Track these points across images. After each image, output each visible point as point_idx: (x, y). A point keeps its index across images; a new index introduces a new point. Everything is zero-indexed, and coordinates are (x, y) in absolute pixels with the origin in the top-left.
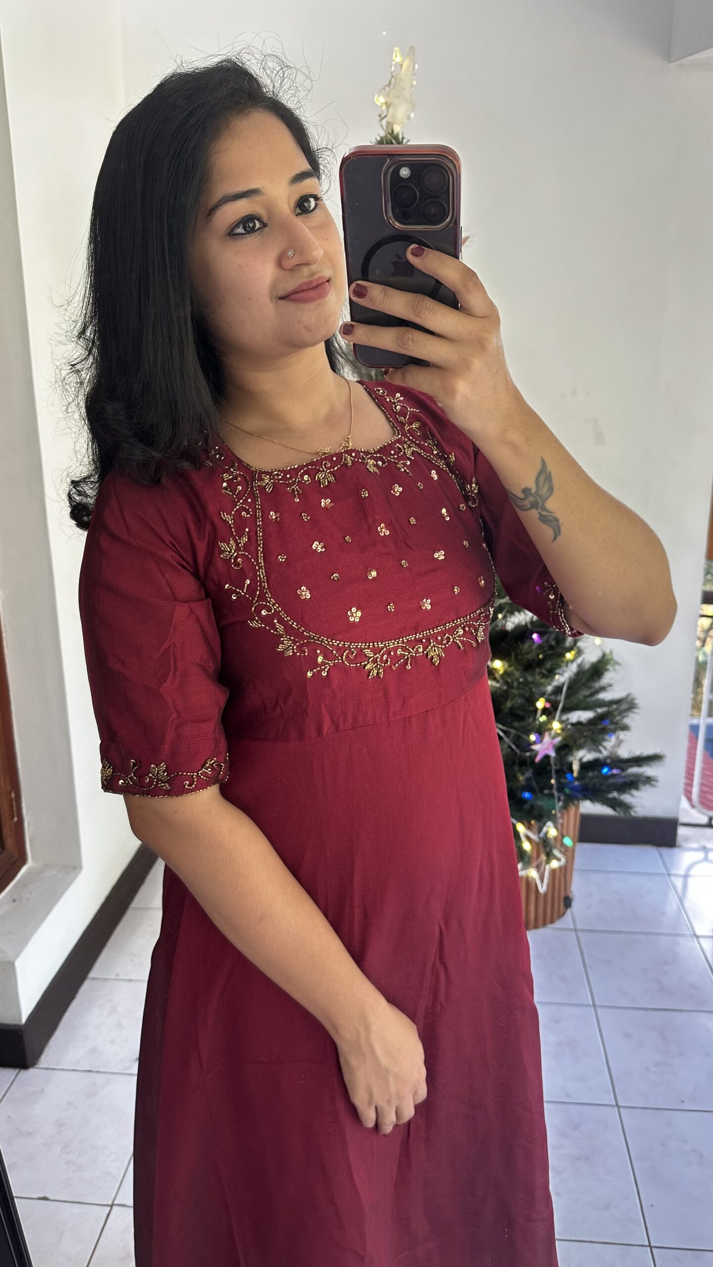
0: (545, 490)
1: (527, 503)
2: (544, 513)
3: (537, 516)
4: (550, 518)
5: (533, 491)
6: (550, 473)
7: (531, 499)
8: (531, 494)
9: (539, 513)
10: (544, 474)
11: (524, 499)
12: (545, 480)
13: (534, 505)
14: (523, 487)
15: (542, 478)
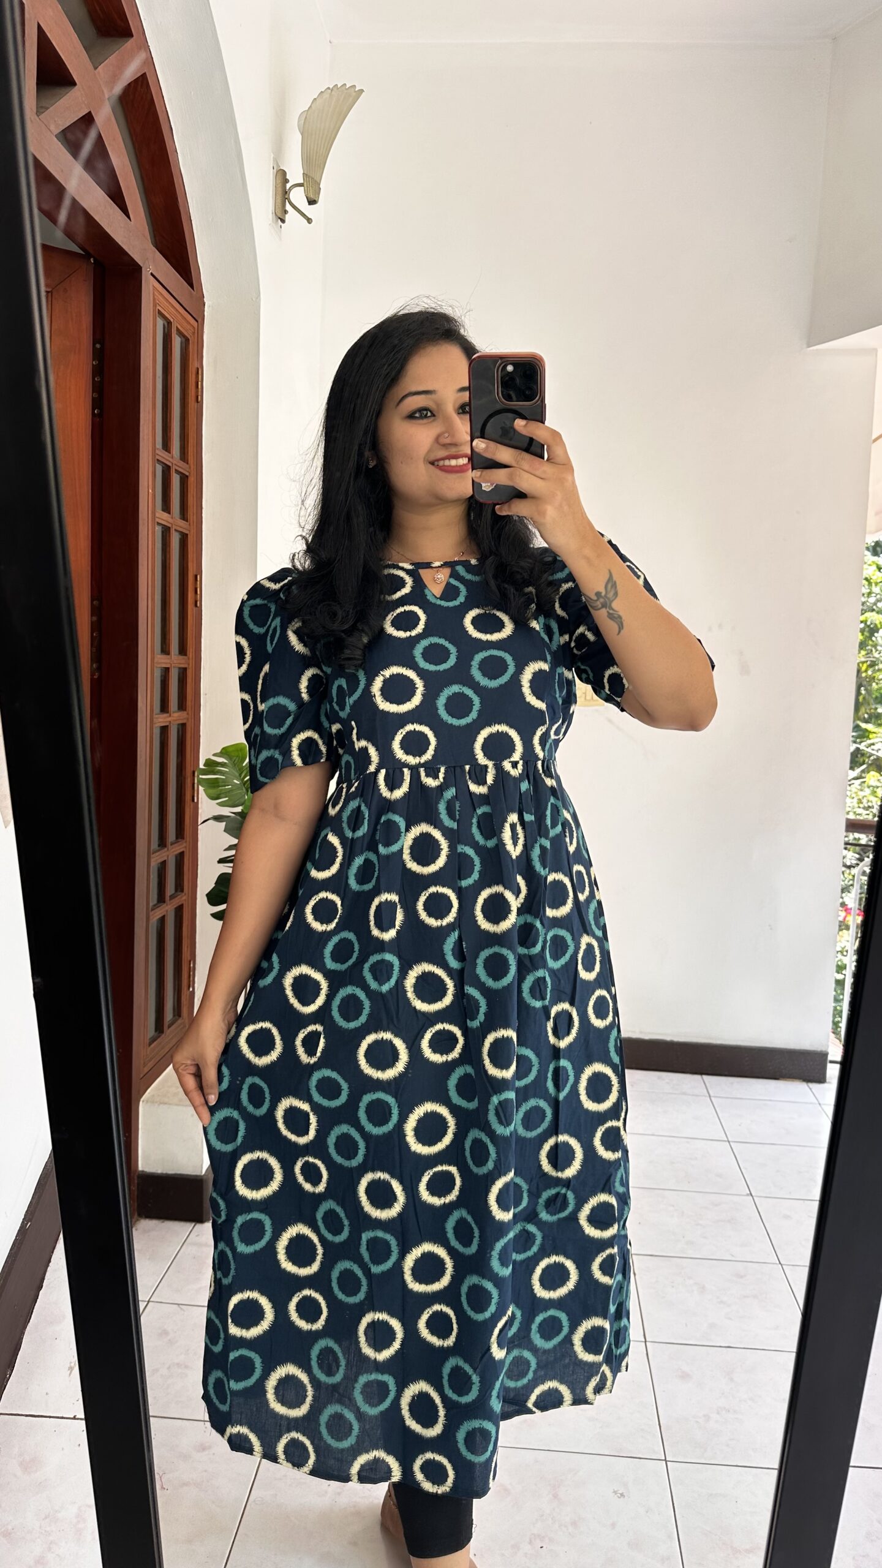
0: (611, 595)
1: (599, 604)
2: (611, 612)
3: (606, 614)
4: (616, 616)
5: (603, 594)
6: (615, 582)
7: (602, 600)
8: (601, 597)
9: (608, 612)
10: (611, 582)
11: (597, 600)
12: (612, 587)
13: (604, 606)
14: (596, 591)
15: (609, 586)
